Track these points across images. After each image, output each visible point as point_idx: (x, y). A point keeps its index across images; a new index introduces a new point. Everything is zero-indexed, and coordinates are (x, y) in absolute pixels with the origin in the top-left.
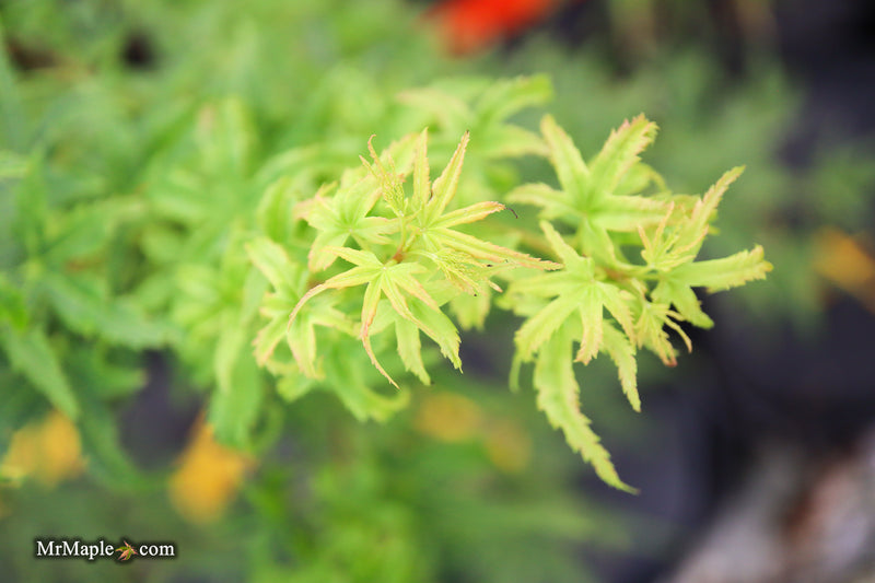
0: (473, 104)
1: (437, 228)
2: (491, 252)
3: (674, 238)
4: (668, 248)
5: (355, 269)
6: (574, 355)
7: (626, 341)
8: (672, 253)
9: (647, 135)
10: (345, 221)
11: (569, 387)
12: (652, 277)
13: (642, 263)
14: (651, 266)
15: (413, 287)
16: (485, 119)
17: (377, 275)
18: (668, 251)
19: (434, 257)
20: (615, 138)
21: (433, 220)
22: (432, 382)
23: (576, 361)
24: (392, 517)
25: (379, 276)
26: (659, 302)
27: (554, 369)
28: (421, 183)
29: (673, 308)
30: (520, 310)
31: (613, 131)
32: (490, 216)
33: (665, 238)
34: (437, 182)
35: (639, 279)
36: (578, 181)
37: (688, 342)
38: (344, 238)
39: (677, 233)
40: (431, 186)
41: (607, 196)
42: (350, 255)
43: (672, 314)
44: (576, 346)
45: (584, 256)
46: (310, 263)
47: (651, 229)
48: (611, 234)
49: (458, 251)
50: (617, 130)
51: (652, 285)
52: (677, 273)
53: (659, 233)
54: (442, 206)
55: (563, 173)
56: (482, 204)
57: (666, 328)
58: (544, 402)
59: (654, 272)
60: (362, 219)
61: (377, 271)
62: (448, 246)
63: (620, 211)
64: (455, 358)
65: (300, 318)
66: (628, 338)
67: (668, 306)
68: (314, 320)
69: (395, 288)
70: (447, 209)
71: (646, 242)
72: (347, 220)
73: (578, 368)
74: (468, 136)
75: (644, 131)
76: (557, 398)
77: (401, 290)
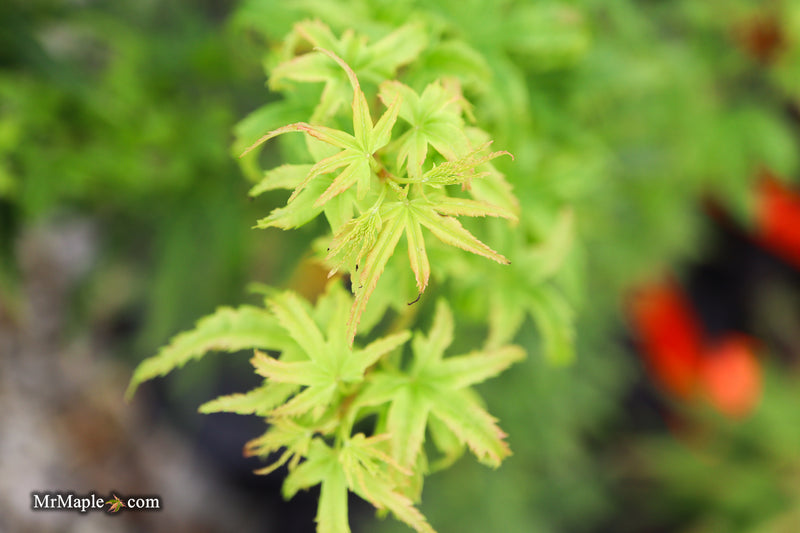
0: (551, 282)
1: (406, 216)
2: (372, 271)
3: (373, 469)
4: (364, 462)
5: (371, 123)
6: (262, 350)
7: (272, 405)
8: (358, 467)
9: (487, 455)
10: (429, 122)
11: (233, 343)
12: (338, 443)
13: (353, 434)
14: (348, 442)
15: (342, 182)
16: (534, 292)
17: (362, 146)
18: (360, 463)
19: (374, 209)
20: (488, 421)
21: (416, 215)
22: (252, 199)
23: (255, 351)
24: (178, 171)
25: (361, 149)
26: (310, 447)
27: (256, 329)
28: (457, 205)
29: (303, 460)
30: (323, 302)
31: (496, 420)
32: (412, 275)
33: (375, 461)
34: (457, 224)
35: (338, 428)
36: (448, 377)
37: (265, 471)
38: (409, 119)
39: (378, 474)
40: (454, 216)
41: (427, 406)
42: (388, 121)
43: (296, 459)
44: (275, 354)
45: (366, 373)
46: (389, 84)
47: (386, 447)
48: (388, 404)
49: (379, 236)
50: (497, 424)
51: (330, 441)
52: (337, 468)
53: (381, 455)
54: (428, 226)
55: (459, 363)
56: (427, 269)
57: (283, 449)
58: (225, 315)
59: (342, 445)
60: (426, 140)
61: (366, 146)
62: (384, 225)
63: (410, 416)
64: (267, 222)
65: (336, 70)
66: (275, 408)
67: (305, 454)
68: (331, 82)
69: (345, 164)
70: (426, 231)
71: (372, 440)
72: (428, 123)
73: (248, 353)
74: (504, 263)
75: (492, 452)
76: (226, 328)
77: (342, 169)
